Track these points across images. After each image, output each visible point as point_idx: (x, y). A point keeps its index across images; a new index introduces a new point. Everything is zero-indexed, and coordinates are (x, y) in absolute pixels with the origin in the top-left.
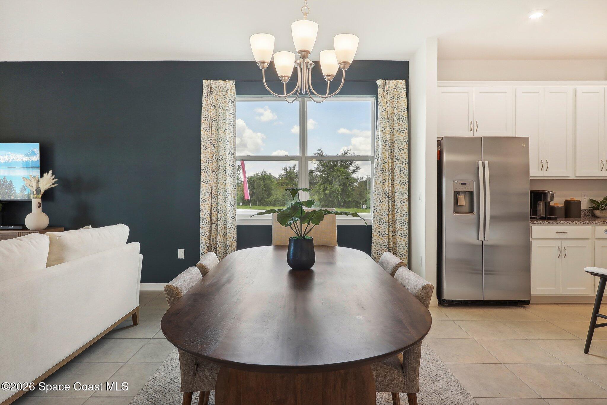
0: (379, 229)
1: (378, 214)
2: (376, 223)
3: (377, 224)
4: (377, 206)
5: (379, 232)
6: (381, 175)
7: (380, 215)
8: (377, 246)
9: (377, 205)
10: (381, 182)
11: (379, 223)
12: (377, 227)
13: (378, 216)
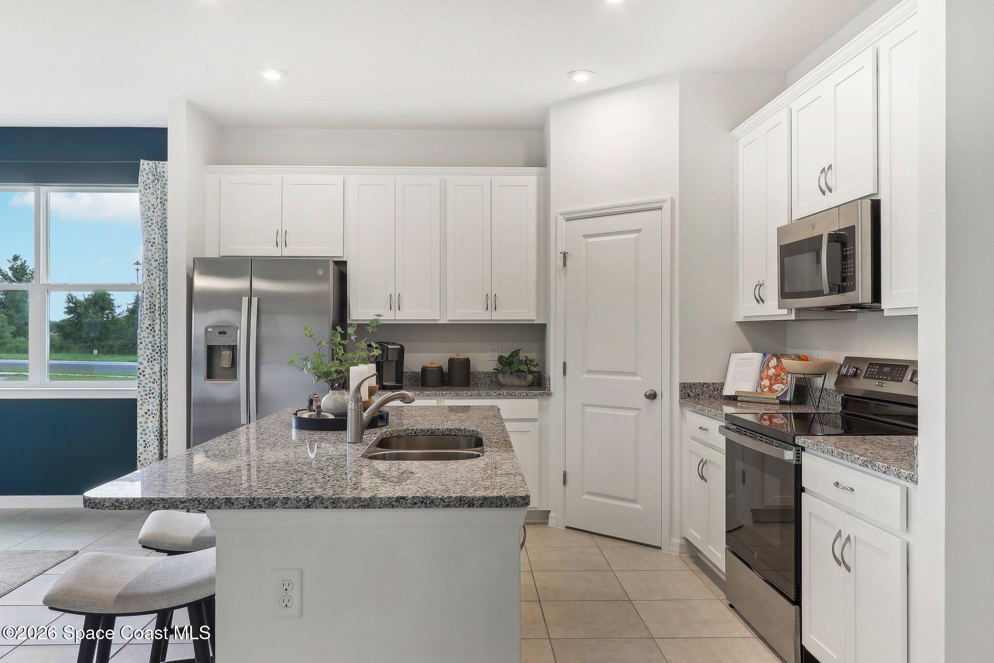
0: (148, 405)
1: (147, 381)
2: (142, 396)
3: (145, 397)
4: (145, 368)
5: (149, 410)
6: (147, 316)
7: (150, 382)
8: (144, 433)
9: (144, 366)
10: (147, 328)
11: (148, 396)
12: (145, 402)
13: (147, 384)
